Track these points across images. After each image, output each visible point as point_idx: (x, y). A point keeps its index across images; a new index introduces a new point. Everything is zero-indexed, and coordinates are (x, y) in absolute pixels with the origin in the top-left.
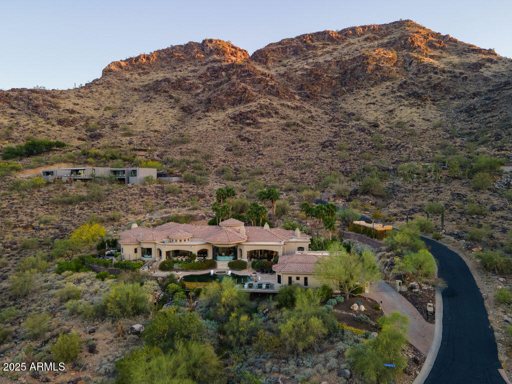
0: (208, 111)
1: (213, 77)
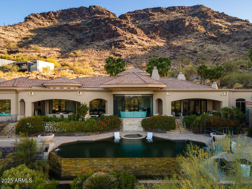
1: (96, 24)
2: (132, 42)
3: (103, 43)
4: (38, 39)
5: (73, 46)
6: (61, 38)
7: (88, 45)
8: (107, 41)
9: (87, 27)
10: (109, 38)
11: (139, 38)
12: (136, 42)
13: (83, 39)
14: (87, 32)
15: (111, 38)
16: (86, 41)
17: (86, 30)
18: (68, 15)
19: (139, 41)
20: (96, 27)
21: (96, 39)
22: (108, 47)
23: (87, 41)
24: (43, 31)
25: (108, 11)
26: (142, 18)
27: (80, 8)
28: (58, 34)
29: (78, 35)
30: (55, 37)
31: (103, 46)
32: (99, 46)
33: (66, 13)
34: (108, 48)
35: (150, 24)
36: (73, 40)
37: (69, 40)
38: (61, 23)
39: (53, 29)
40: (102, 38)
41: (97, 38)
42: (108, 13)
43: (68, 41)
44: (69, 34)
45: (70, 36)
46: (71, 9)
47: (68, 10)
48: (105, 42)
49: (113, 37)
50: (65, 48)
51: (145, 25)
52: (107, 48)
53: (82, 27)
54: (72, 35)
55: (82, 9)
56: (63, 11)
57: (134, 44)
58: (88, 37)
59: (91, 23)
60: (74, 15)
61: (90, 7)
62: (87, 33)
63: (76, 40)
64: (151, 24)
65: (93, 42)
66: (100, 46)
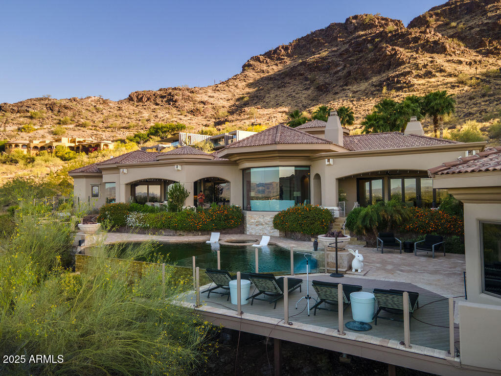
0: (346, 85)
1: (356, 51)
2: (430, 73)
3: (366, 84)
4: (257, 97)
5: (311, 100)
6: (292, 89)
7: (336, 93)
8: (375, 79)
9: (340, 61)
10: (379, 72)
11: (449, 61)
12: (441, 71)
13: (329, 84)
14: (339, 69)
15: (384, 72)
16: (334, 87)
17: (337, 65)
18: (308, 46)
19: (449, 68)
20: (356, 57)
21: (352, 79)
22: (375, 91)
23: (336, 85)
24: (266, 82)
25: (383, 19)
26: (466, 14)
27: (329, 27)
28: (289, 83)
29: (321, 79)
30: (283, 89)
31: (365, 90)
32: (357, 92)
33: (304, 43)
34: (375, 93)
35: (487, 23)
36: (312, 88)
37: (305, 89)
38: (296, 61)
39: (282, 76)
40: (364, 75)
41: (355, 78)
42: (383, 22)
43: (304, 92)
44: (306, 79)
45: (308, 82)
46: (312, 33)
47: (308, 36)
48: (370, 82)
49: (388, 70)
50: (296, 105)
51: (473, 28)
52: (372, 94)
53: (329, 62)
54: (311, 80)
55: (331, 28)
56: (299, 40)
57: (435, 76)
58: (340, 79)
59: (347, 51)
60: (318, 43)
61: (348, 20)
62: (339, 71)
63: (317, 88)
64: (490, 21)
65: (347, 86)
66: (360, 91)
